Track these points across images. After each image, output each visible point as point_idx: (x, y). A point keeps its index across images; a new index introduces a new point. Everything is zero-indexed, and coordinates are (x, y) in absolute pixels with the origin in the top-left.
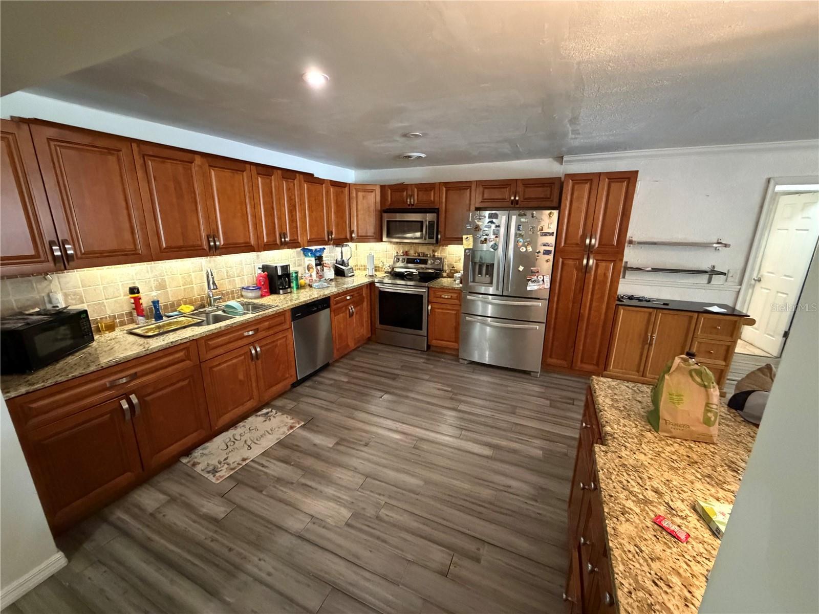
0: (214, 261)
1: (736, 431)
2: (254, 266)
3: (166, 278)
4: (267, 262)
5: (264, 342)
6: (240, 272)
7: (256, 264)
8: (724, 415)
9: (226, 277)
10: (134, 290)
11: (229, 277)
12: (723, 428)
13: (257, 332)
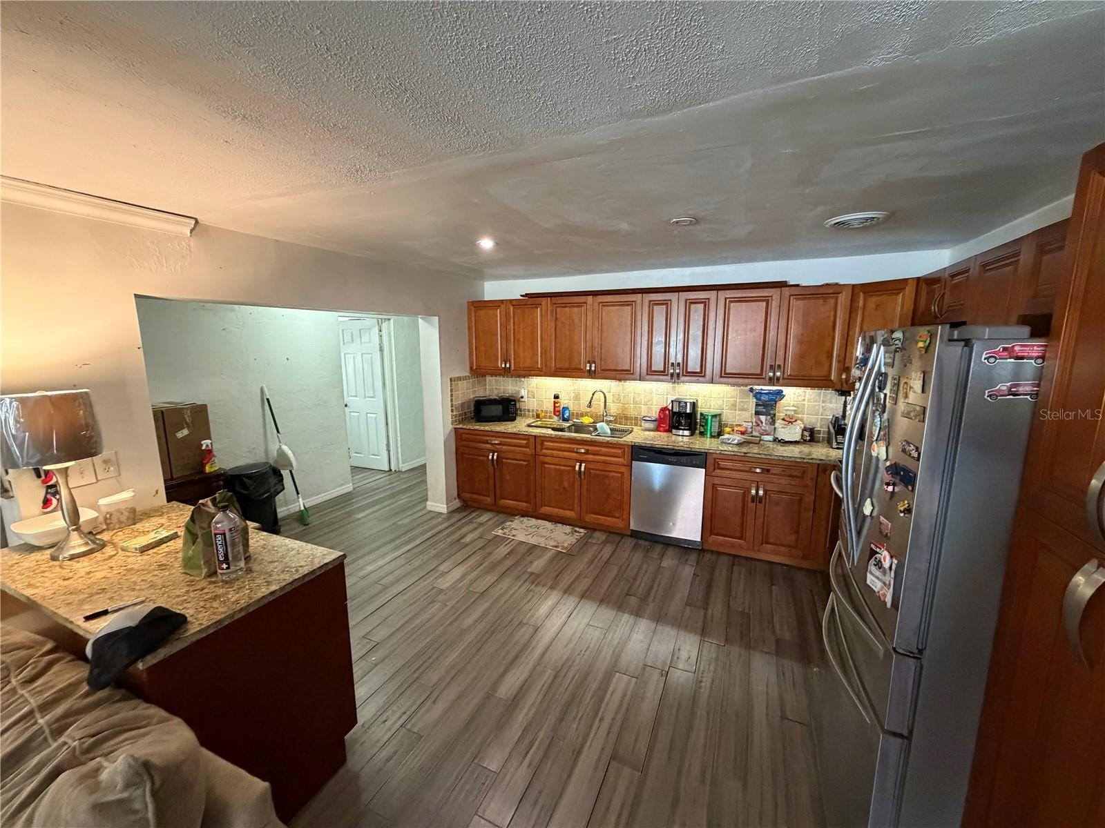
0: (623, 385)
1: (168, 597)
2: (667, 398)
3: (581, 392)
4: (687, 396)
5: (591, 466)
6: (649, 401)
7: (669, 396)
8: (185, 605)
9: (632, 403)
10: (556, 397)
11: (635, 402)
12: (181, 591)
13: (587, 452)
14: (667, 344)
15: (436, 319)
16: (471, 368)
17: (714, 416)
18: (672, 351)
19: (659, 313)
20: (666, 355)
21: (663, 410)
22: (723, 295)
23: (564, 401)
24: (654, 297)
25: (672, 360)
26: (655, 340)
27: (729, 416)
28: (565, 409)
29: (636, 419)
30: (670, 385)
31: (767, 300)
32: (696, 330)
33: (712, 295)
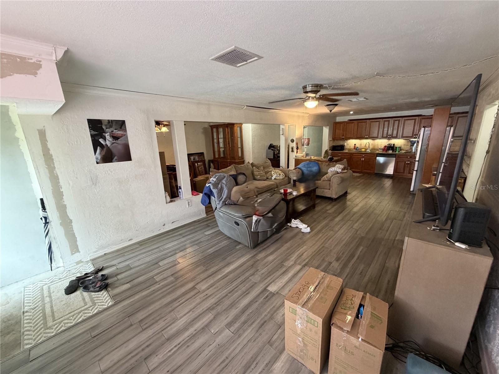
3: (362, 143)
4: (392, 143)
5: (366, 159)
6: (381, 145)
9: (376, 145)
10: (355, 144)
13: (365, 156)
14: (388, 131)
15: (328, 127)
16: (333, 138)
17: (399, 147)
18: (389, 132)
19: (386, 123)
20: (387, 133)
21: (385, 146)
22: (403, 118)
23: (357, 146)
24: (385, 120)
25: (389, 134)
26: (385, 130)
27: (403, 147)
28: (357, 147)
29: (377, 149)
30: (388, 140)
31: (415, 120)
32: (396, 127)
33: (401, 119)
